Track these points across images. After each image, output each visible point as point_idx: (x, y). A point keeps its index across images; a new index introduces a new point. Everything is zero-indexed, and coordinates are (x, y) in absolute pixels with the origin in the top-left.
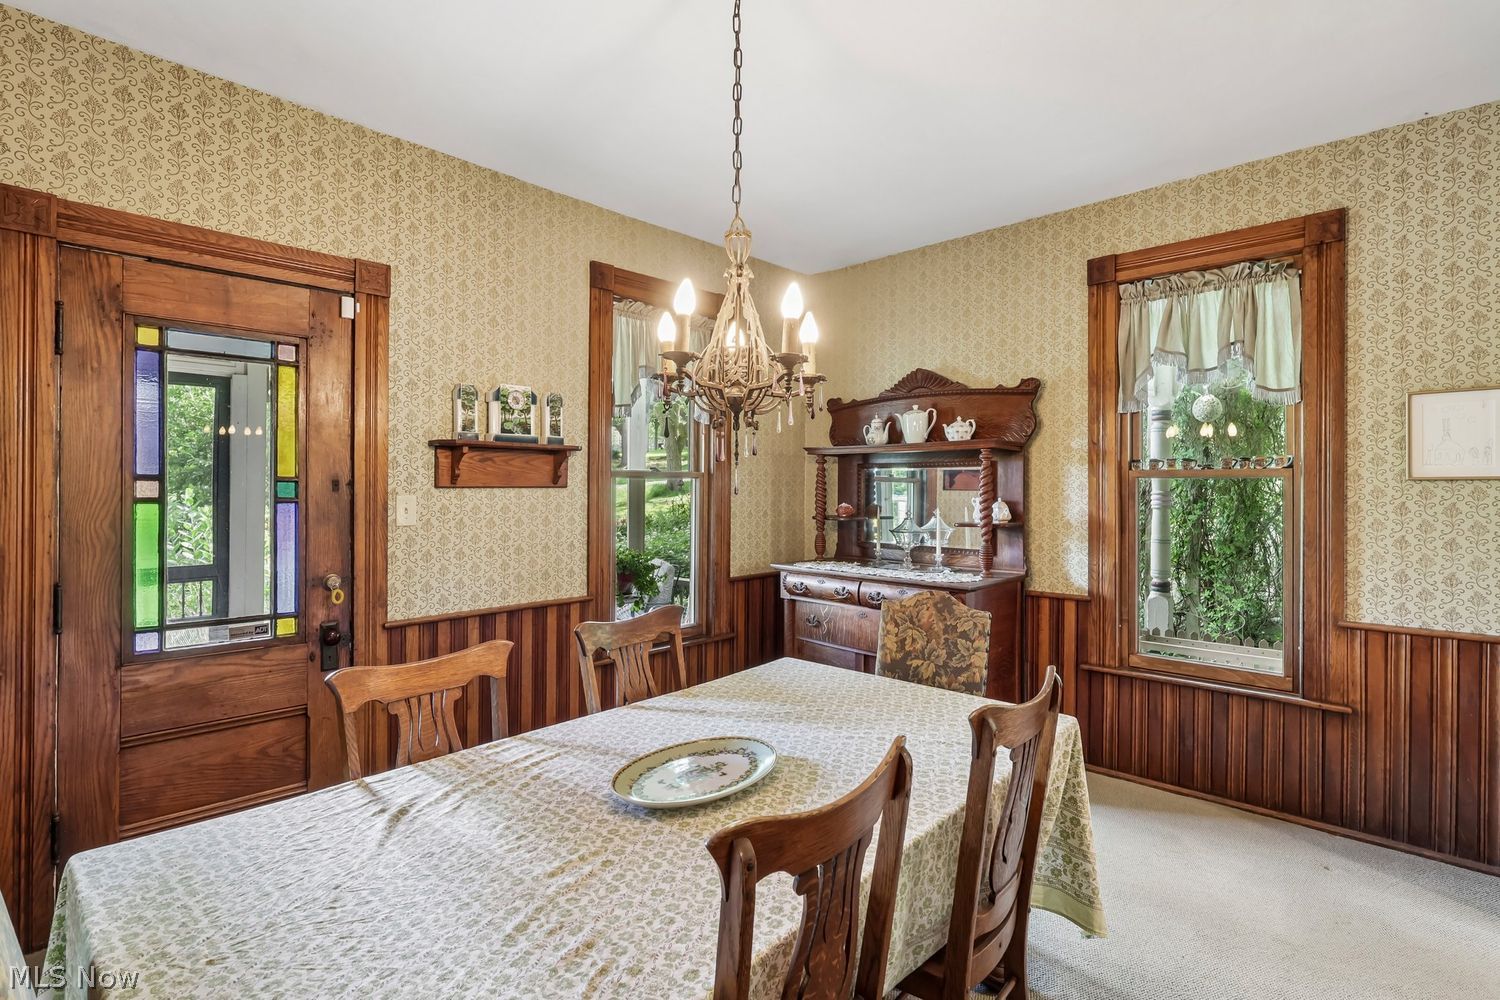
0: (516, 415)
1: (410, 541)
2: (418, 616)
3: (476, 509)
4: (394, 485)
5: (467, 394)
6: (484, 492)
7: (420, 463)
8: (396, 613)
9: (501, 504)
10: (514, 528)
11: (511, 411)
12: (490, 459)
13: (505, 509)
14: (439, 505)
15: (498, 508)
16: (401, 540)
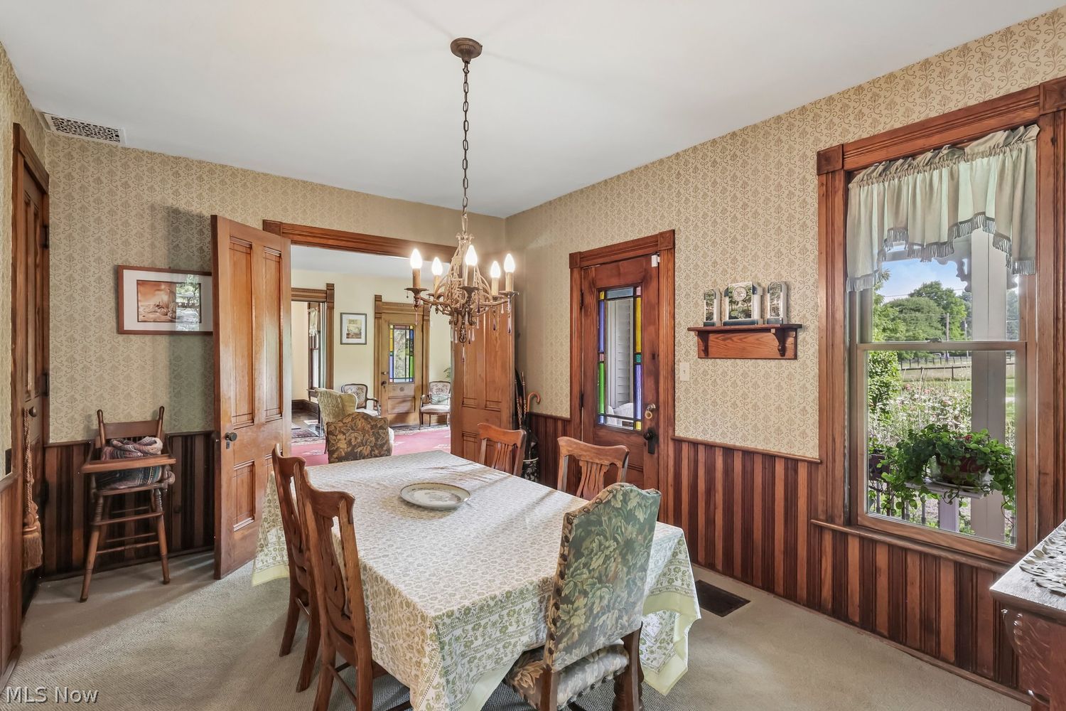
0: (740, 305)
1: (687, 390)
2: (691, 437)
3: (724, 374)
4: (679, 357)
5: (709, 296)
6: (729, 362)
7: (692, 343)
8: (680, 432)
9: (741, 371)
10: (751, 389)
11: (736, 303)
12: (730, 338)
13: (745, 375)
14: (702, 369)
15: (740, 373)
16: (683, 389)
